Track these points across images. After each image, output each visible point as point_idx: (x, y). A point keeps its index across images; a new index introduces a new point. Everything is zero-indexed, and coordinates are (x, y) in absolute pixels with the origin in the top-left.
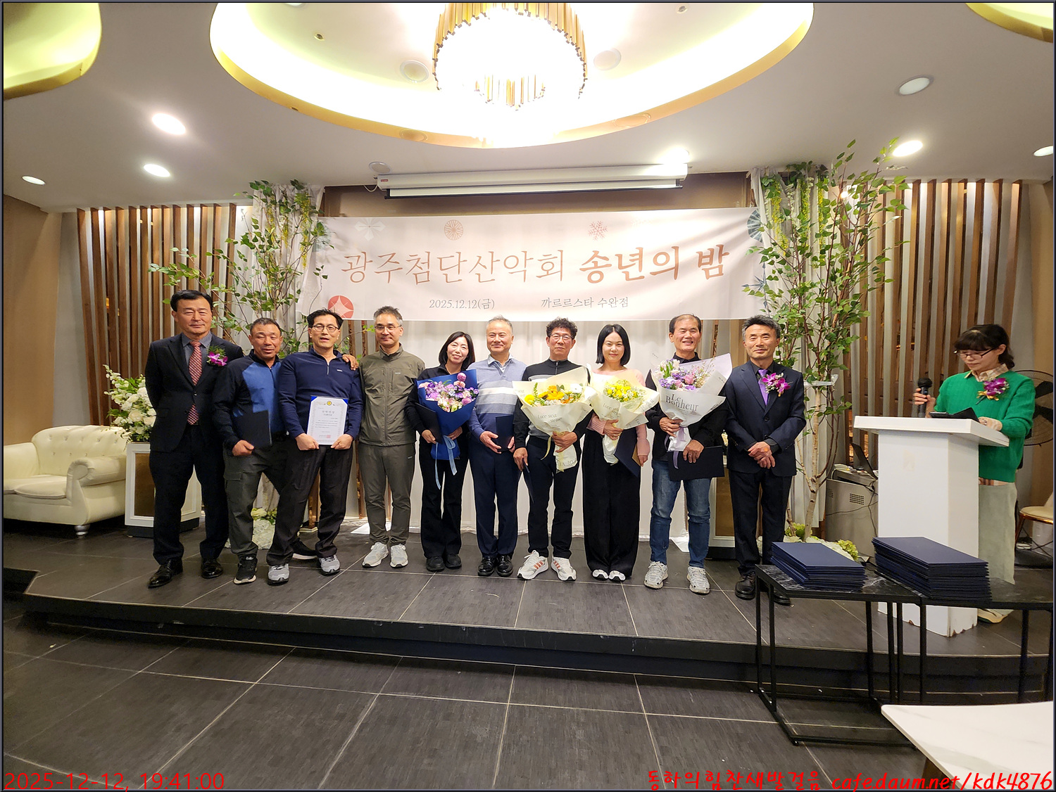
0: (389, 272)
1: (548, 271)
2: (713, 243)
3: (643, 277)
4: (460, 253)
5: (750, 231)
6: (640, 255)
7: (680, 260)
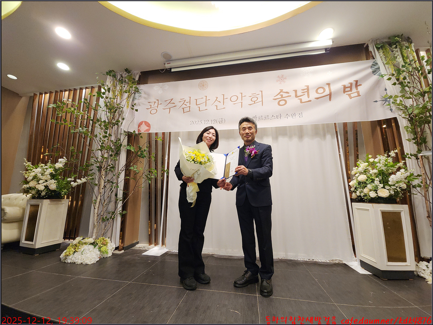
0: (170, 108)
1: (254, 101)
2: (352, 80)
3: (310, 101)
4: (206, 96)
5: (374, 72)
6: (307, 90)
7: (332, 91)
